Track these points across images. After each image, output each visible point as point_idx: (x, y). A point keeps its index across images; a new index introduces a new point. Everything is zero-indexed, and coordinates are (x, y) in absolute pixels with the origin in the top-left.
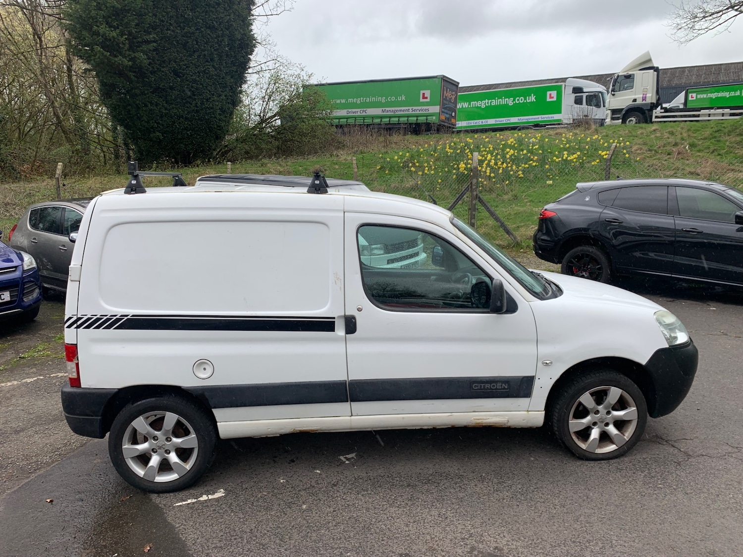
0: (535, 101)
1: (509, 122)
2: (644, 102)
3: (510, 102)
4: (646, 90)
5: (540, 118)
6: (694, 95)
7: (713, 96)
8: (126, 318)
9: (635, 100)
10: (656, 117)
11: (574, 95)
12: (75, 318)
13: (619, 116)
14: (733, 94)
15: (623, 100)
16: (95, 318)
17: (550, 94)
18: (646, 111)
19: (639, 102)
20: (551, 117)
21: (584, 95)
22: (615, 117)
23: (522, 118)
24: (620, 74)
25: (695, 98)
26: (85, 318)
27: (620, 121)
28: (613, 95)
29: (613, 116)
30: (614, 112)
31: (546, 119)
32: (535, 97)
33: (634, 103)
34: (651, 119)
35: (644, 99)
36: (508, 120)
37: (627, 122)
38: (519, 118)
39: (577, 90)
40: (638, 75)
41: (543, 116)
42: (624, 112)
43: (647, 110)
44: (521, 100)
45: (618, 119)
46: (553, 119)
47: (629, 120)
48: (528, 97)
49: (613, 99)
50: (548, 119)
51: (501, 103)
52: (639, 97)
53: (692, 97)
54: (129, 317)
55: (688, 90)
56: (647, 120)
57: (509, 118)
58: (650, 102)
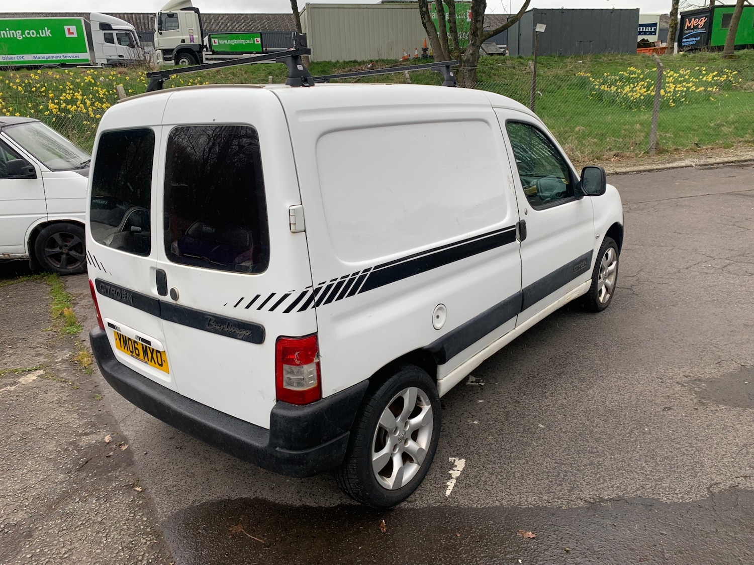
0: (51, 35)
1: (22, 60)
2: (192, 43)
3: (18, 35)
4: (192, 31)
5: (62, 57)
6: (216, 40)
7: (233, 42)
8: (369, 273)
9: (183, 41)
10: (207, 59)
11: (102, 32)
12: (311, 292)
13: (171, 56)
14: (247, 42)
15: (171, 39)
16: (336, 283)
17: (69, 30)
18: (196, 53)
19: (188, 42)
20: (76, 57)
21: (114, 33)
22: (166, 58)
23: (39, 55)
24: (163, 12)
25: (217, 44)
26: (324, 286)
27: (173, 61)
28: (161, 34)
29: (165, 56)
30: (166, 52)
31: (69, 58)
32: (49, 31)
33: (182, 44)
34: (202, 61)
35: (192, 40)
36: (20, 58)
37: (180, 63)
38: (35, 55)
39: (105, 26)
40: (181, 14)
41: (65, 55)
42: (174, 52)
43: (197, 51)
44: (33, 34)
45: (170, 59)
46: (78, 58)
47: (181, 61)
48: (40, 31)
49: (161, 38)
50: (72, 58)
51: (6, 37)
52: (186, 37)
53: (215, 43)
54: (372, 271)
55: (210, 35)
56: (198, 61)
57: (22, 56)
58: (198, 43)
